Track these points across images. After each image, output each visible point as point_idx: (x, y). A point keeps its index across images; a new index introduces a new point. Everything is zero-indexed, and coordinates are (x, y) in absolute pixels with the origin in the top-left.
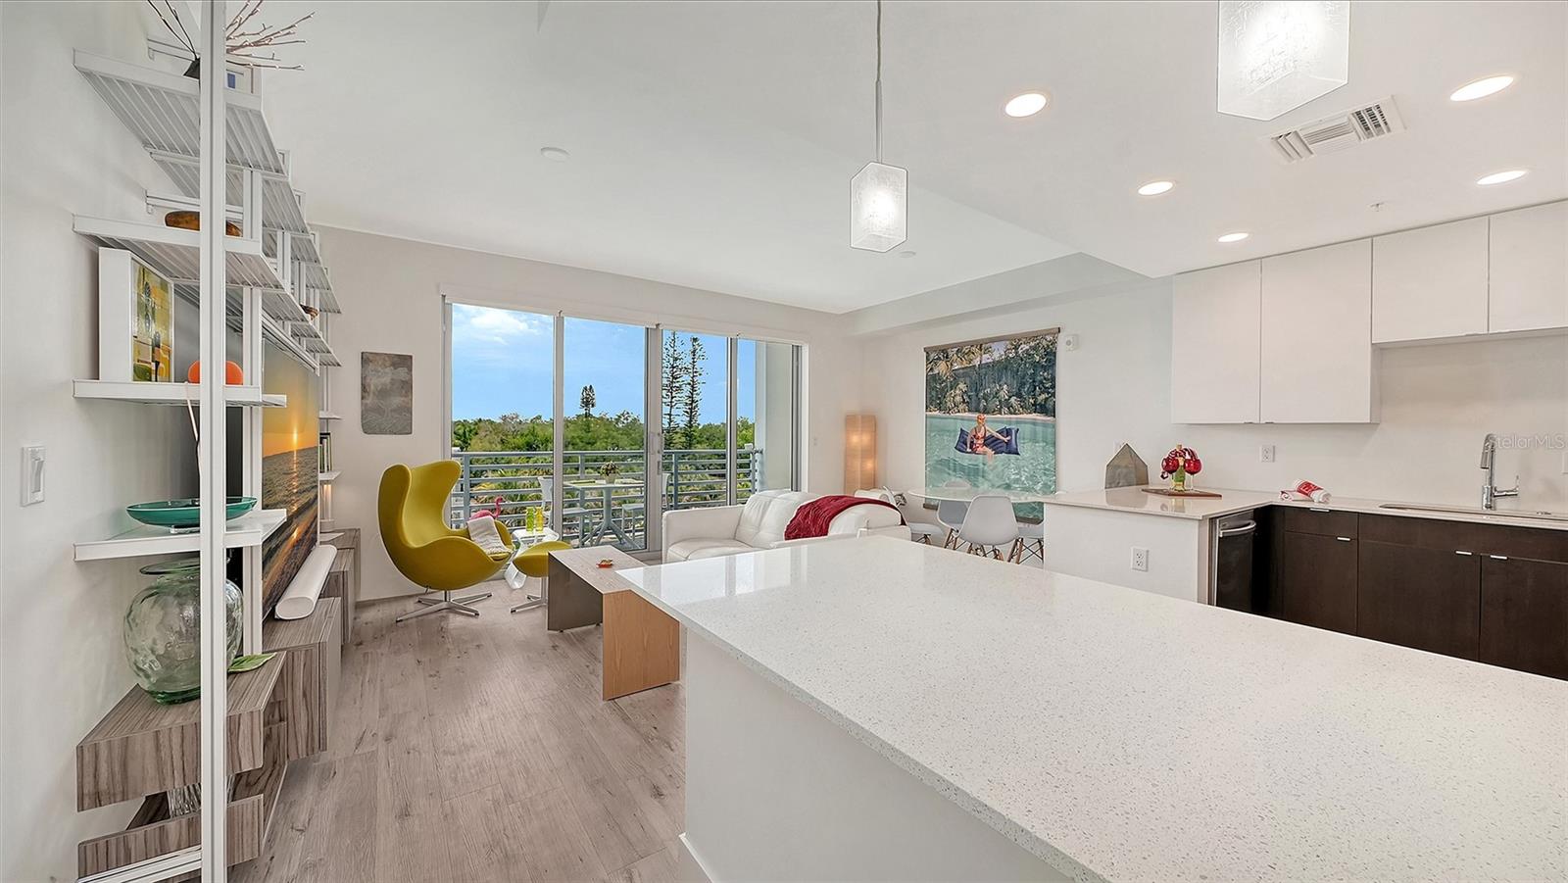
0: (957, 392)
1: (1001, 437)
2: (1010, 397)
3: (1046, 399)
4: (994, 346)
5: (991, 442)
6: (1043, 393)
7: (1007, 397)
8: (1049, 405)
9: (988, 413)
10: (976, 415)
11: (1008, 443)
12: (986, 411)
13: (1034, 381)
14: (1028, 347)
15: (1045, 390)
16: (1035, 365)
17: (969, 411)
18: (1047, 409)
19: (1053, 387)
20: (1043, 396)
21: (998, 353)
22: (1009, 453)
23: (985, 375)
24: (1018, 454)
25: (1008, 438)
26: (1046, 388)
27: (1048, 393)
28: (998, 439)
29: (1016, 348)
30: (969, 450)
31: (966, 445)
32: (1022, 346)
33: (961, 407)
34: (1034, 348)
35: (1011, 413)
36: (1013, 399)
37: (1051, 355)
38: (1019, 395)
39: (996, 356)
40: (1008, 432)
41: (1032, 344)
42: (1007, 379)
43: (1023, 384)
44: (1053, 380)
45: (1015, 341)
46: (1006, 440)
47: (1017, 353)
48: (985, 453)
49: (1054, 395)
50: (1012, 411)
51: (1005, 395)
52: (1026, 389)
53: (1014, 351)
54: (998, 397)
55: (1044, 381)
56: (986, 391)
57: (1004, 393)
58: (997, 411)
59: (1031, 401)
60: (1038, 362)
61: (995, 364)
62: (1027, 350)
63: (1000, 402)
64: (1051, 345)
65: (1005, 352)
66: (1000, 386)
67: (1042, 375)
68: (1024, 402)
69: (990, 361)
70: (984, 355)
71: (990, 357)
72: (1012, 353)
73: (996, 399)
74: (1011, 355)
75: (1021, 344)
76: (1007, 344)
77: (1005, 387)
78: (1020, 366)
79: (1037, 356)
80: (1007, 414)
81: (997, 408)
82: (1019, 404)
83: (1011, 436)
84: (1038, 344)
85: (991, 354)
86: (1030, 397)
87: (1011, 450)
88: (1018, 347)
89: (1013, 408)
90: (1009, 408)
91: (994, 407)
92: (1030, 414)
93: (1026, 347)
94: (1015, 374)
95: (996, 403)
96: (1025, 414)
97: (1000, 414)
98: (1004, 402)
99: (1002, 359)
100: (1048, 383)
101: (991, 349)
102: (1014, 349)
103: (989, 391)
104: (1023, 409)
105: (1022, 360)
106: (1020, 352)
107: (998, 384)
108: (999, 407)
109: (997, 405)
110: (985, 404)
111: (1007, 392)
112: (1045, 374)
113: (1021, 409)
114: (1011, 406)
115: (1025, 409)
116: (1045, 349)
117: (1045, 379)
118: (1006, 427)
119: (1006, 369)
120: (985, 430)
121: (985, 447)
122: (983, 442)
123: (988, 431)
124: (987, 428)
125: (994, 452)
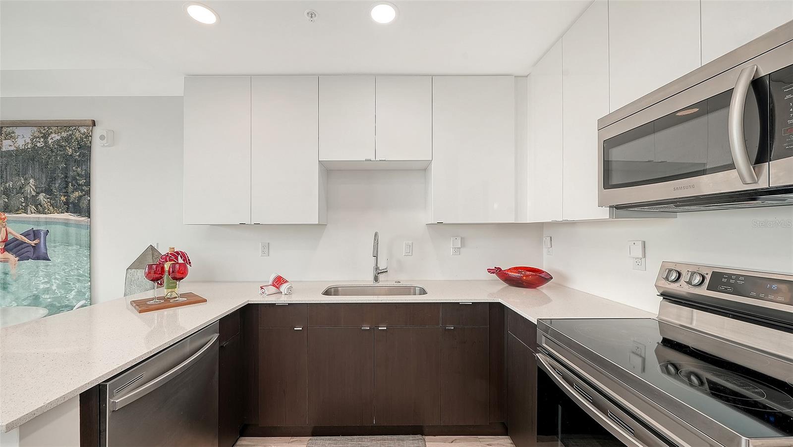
1: (27, 240)
2: (38, 193)
3: (80, 197)
4: (18, 131)
5: (11, 246)
6: (75, 190)
7: (34, 193)
8: (84, 204)
9: (10, 212)
13: (66, 177)
14: (59, 138)
15: (78, 187)
16: (67, 159)
18: (82, 208)
19: (88, 184)
20: (77, 194)
21: (23, 139)
22: (38, 258)
23: (6, 165)
24: (49, 260)
25: (36, 242)
26: (79, 185)
27: (82, 190)
28: (23, 243)
29: (45, 137)
32: (53, 135)
34: (67, 139)
35: (39, 212)
36: (42, 197)
37: (85, 150)
38: (48, 191)
39: (21, 143)
40: (35, 234)
41: (64, 134)
42: (33, 169)
43: (53, 180)
44: (88, 177)
45: (44, 128)
46: (33, 243)
47: (46, 142)
48: (6, 260)
49: (88, 193)
50: (40, 209)
51: (32, 190)
52: (57, 185)
53: (42, 140)
54: (23, 193)
55: (78, 178)
56: (7, 185)
57: (30, 188)
58: (22, 209)
59: (63, 198)
60: (71, 155)
61: (19, 152)
62: (58, 141)
63: (26, 198)
64: (86, 138)
65: (32, 140)
66: (26, 179)
67: (75, 170)
68: (55, 200)
69: (12, 148)
70: (4, 141)
71: (12, 144)
72: (40, 142)
73: (20, 194)
74: (38, 145)
75: (51, 132)
76: (34, 130)
77: (32, 181)
78: (49, 158)
79: (70, 148)
80: (34, 213)
81: (22, 205)
82: (48, 202)
83: (40, 239)
84: (70, 135)
85: (13, 140)
86: (62, 194)
87: (39, 255)
88: (47, 135)
89: (41, 206)
90: (36, 206)
91: (18, 204)
92: (61, 213)
93: (57, 137)
94: (44, 166)
95: (20, 199)
96: (56, 214)
97: (26, 213)
98: (30, 198)
99: (28, 148)
100: (81, 180)
101: (13, 135)
102: (42, 137)
103: (11, 184)
104: (53, 208)
105: (52, 151)
106: (50, 142)
107: (23, 177)
108: (24, 204)
109: (22, 203)
110: (6, 200)
111: (34, 188)
112: (79, 169)
113: (51, 208)
114: (40, 204)
115: (56, 208)
116: (78, 141)
117: (78, 175)
118: (33, 228)
119: (33, 160)
120: (6, 232)
121: (6, 253)
122: (3, 247)
123: (10, 233)
124: (9, 230)
125: (17, 259)
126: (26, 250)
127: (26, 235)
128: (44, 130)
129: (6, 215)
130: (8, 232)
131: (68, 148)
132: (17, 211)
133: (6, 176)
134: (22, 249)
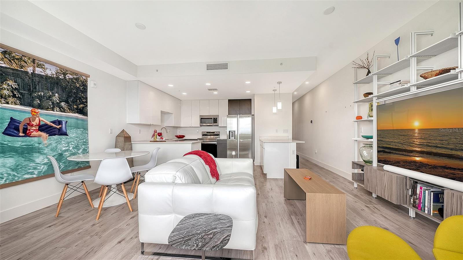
0: (5, 86)
1: (54, 125)
2: (61, 102)
3: (83, 107)
4: (47, 66)
5: (43, 128)
6: (81, 104)
7: (58, 101)
8: (84, 110)
9: (42, 109)
10: (29, 109)
11: (60, 129)
12: (40, 107)
13: (76, 97)
14: (72, 77)
15: (83, 103)
17: (21, 104)
18: (83, 112)
19: (87, 102)
20: (82, 106)
21: (50, 71)
22: (61, 135)
23: (39, 82)
24: (67, 135)
25: (60, 126)
26: (83, 102)
27: (84, 105)
28: (52, 126)
30: (21, 134)
31: (19, 131)
33: (11, 100)
34: (77, 79)
35: (62, 112)
36: (63, 103)
37: (85, 86)
38: (67, 102)
40: (60, 123)
41: (75, 77)
42: (58, 88)
44: (86, 98)
46: (58, 127)
48: (40, 136)
49: (87, 106)
50: (62, 110)
51: (57, 99)
52: (71, 100)
53: (63, 75)
54: (51, 100)
55: (82, 98)
56: (39, 93)
57: (56, 98)
58: (50, 108)
59: (75, 106)
60: (78, 87)
61: (47, 77)
62: (72, 79)
63: (53, 103)
64: (85, 82)
65: (56, 73)
66: (52, 93)
67: (81, 94)
68: (70, 106)
69: (43, 74)
70: (36, 68)
71: (43, 72)
72: (61, 76)
73: (49, 100)
74: (60, 77)
75: (68, 73)
76: (57, 69)
77: (56, 94)
78: (67, 86)
79: (78, 84)
80: (59, 111)
81: (50, 107)
82: (67, 107)
83: (62, 125)
84: (78, 78)
85: (44, 70)
86: (74, 104)
87: (62, 133)
88: (65, 74)
89: (63, 108)
90: (60, 108)
91: (48, 106)
92: (74, 113)
93: (71, 77)
94: (64, 89)
95: (49, 103)
96: (71, 113)
97: (53, 111)
98: (56, 104)
99: (54, 77)
100: (84, 100)
101: (43, 66)
102: (63, 74)
103: (42, 94)
104: (70, 110)
105: (69, 83)
106: (67, 78)
107: (51, 91)
108: (52, 106)
109: (51, 105)
110: (39, 102)
111: (58, 98)
112: (82, 95)
113: (68, 110)
114: (62, 108)
115: (72, 110)
116: (82, 82)
117: (82, 97)
118: (58, 119)
119: (57, 84)
120: (39, 120)
121: (39, 132)
122: (38, 128)
123: (42, 121)
124: (41, 119)
125: (48, 135)
126: (54, 130)
127: (54, 122)
128: (64, 71)
129: (39, 110)
130: (40, 120)
131: (77, 84)
132: (47, 109)
133: (39, 88)
134: (51, 130)
